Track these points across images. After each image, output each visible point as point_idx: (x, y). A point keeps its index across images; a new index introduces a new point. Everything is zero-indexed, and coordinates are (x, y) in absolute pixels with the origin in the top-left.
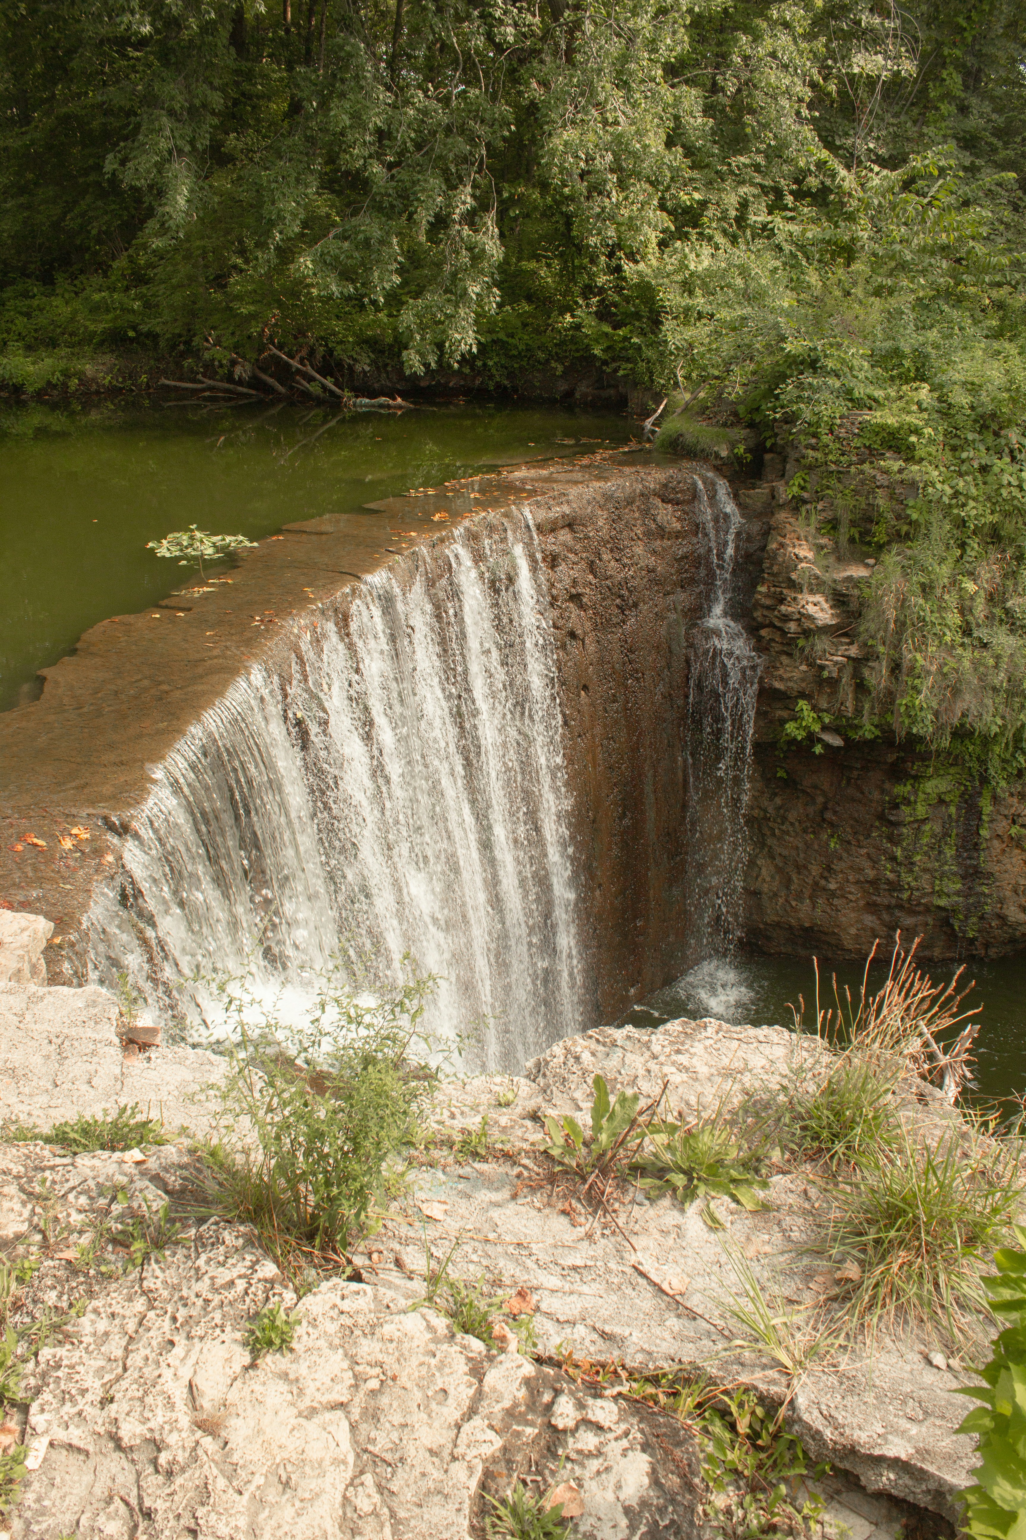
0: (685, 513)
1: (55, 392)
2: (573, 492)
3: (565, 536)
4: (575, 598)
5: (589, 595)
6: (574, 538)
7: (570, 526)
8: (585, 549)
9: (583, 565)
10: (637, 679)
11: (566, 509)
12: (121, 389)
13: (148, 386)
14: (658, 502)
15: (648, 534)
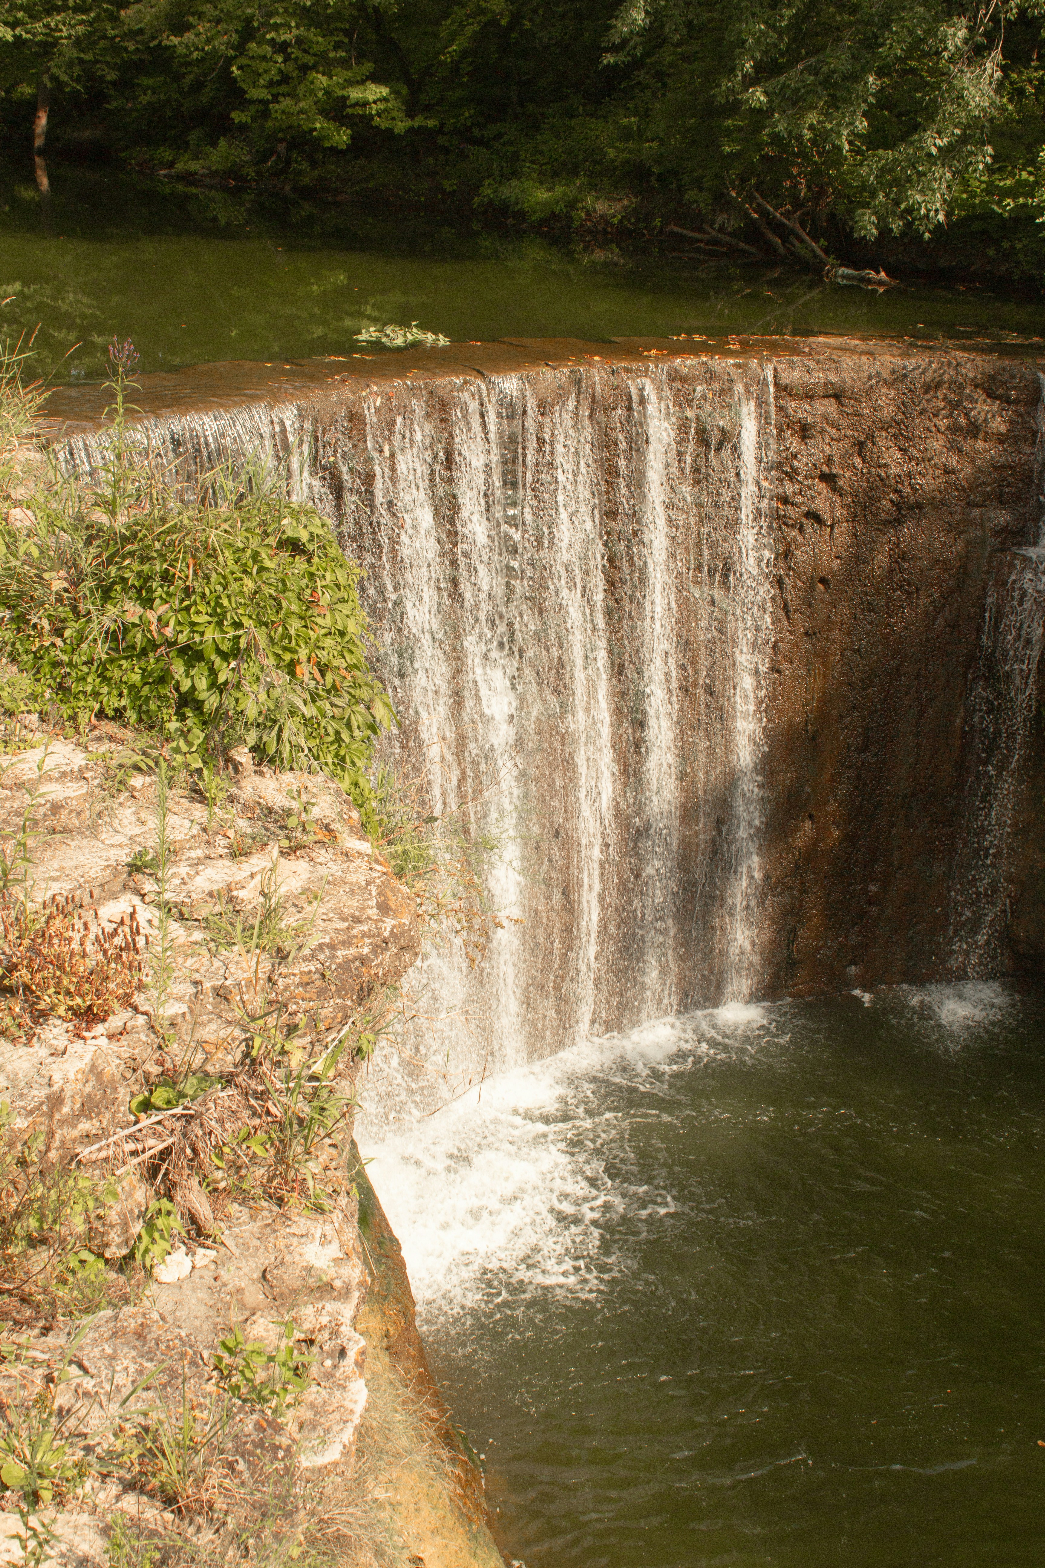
0: (1020, 415)
1: (558, 225)
2: (848, 362)
3: (829, 407)
4: (828, 478)
5: (845, 480)
6: (840, 412)
7: (837, 397)
8: (853, 427)
9: (847, 444)
10: (909, 594)
11: (832, 377)
12: (632, 231)
13: (661, 232)
14: (980, 396)
15: (955, 429)
